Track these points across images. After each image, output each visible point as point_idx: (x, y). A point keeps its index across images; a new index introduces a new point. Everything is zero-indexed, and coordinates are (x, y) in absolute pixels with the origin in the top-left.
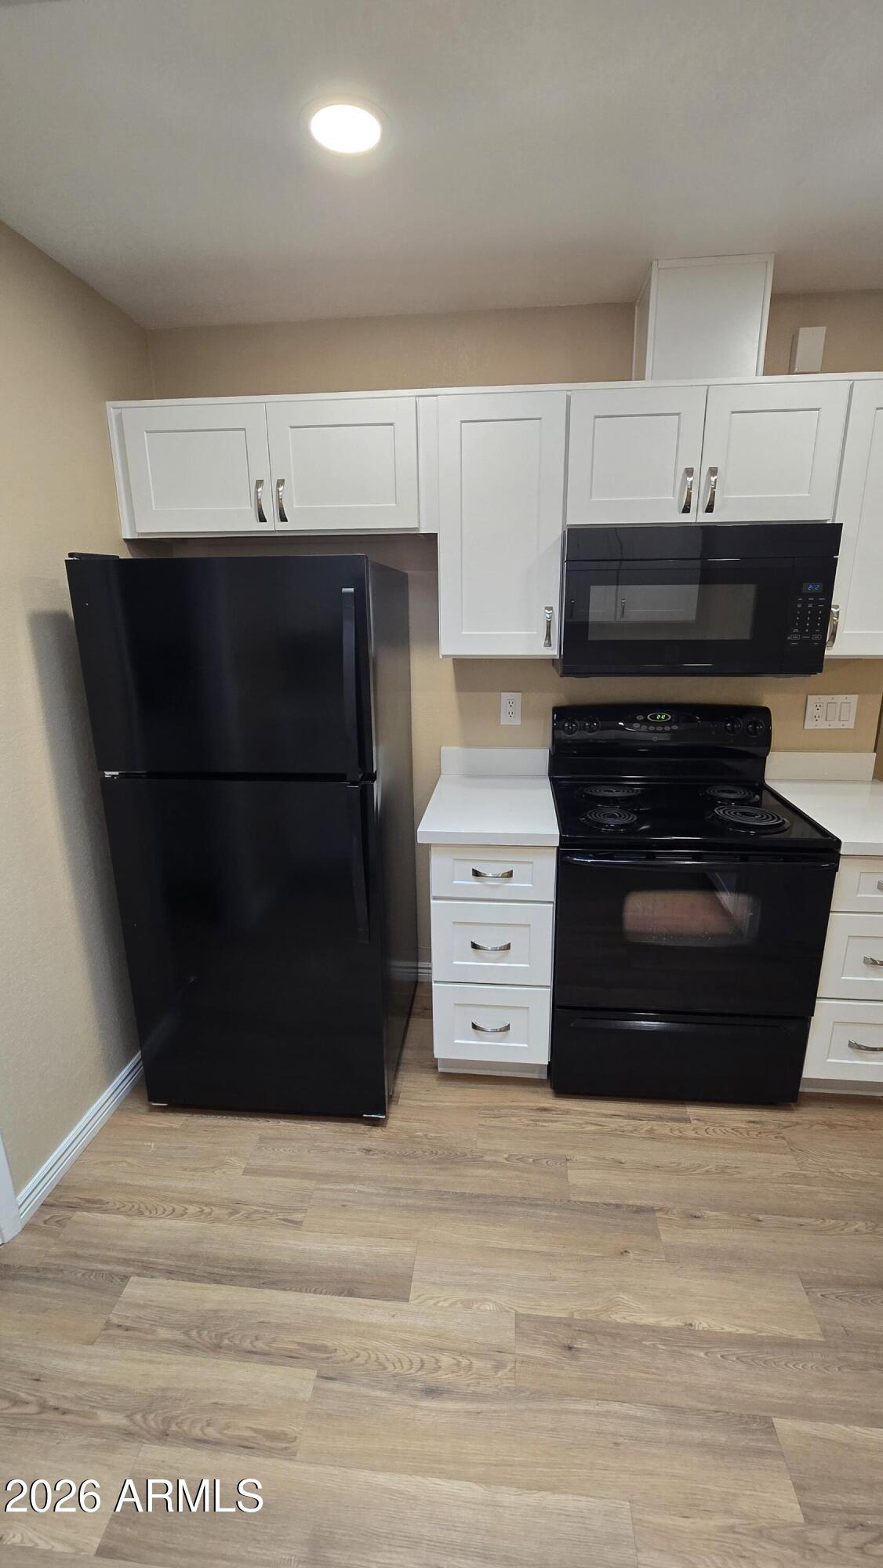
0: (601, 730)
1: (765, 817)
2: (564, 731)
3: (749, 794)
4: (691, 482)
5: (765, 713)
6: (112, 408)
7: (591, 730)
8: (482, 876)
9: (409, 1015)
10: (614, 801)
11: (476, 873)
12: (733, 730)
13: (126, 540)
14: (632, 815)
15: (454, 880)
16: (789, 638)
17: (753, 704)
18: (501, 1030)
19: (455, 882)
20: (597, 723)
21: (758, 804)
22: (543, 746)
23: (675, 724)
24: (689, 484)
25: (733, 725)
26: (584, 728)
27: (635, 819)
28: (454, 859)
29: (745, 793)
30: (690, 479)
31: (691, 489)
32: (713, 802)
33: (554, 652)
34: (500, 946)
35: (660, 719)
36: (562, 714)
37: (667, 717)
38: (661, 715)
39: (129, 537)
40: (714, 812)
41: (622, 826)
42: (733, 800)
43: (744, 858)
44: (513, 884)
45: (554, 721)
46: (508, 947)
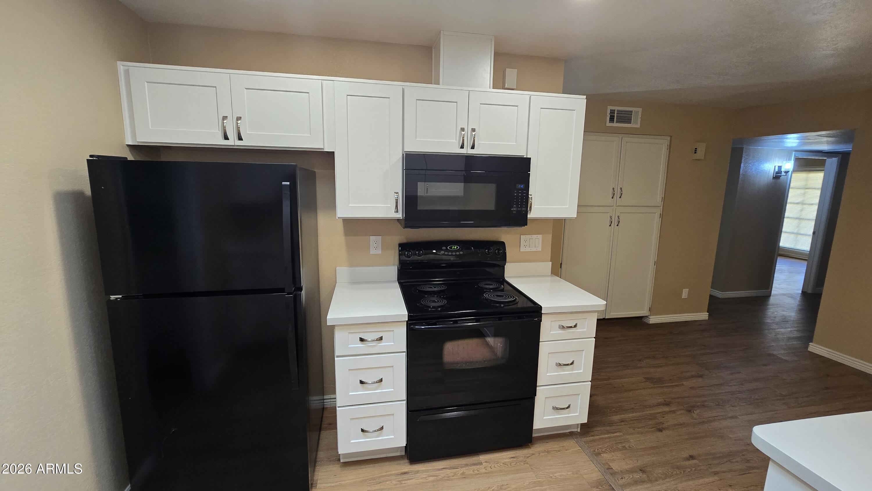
0: (424, 255)
1: (507, 297)
2: (405, 256)
3: (499, 285)
4: (464, 134)
5: (502, 244)
6: (121, 66)
7: (419, 255)
8: (365, 341)
9: (320, 429)
10: (434, 293)
11: (362, 340)
12: (489, 254)
13: (128, 145)
14: (444, 301)
15: (349, 345)
16: (512, 209)
17: (497, 240)
18: (378, 430)
19: (349, 346)
20: (423, 252)
21: (503, 290)
22: (394, 265)
23: (461, 251)
24: (463, 135)
25: (489, 251)
26: (416, 254)
27: (446, 302)
28: (349, 333)
29: (497, 285)
30: (463, 133)
31: (464, 137)
32: (483, 291)
33: (400, 215)
34: (376, 381)
35: (454, 249)
36: (404, 247)
37: (457, 248)
38: (454, 246)
39: (130, 143)
40: (484, 296)
41: (439, 307)
42: (491, 289)
43: (500, 319)
44: (383, 343)
45: (399, 251)
46: (381, 380)
